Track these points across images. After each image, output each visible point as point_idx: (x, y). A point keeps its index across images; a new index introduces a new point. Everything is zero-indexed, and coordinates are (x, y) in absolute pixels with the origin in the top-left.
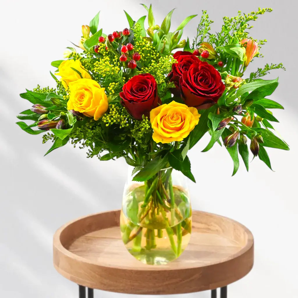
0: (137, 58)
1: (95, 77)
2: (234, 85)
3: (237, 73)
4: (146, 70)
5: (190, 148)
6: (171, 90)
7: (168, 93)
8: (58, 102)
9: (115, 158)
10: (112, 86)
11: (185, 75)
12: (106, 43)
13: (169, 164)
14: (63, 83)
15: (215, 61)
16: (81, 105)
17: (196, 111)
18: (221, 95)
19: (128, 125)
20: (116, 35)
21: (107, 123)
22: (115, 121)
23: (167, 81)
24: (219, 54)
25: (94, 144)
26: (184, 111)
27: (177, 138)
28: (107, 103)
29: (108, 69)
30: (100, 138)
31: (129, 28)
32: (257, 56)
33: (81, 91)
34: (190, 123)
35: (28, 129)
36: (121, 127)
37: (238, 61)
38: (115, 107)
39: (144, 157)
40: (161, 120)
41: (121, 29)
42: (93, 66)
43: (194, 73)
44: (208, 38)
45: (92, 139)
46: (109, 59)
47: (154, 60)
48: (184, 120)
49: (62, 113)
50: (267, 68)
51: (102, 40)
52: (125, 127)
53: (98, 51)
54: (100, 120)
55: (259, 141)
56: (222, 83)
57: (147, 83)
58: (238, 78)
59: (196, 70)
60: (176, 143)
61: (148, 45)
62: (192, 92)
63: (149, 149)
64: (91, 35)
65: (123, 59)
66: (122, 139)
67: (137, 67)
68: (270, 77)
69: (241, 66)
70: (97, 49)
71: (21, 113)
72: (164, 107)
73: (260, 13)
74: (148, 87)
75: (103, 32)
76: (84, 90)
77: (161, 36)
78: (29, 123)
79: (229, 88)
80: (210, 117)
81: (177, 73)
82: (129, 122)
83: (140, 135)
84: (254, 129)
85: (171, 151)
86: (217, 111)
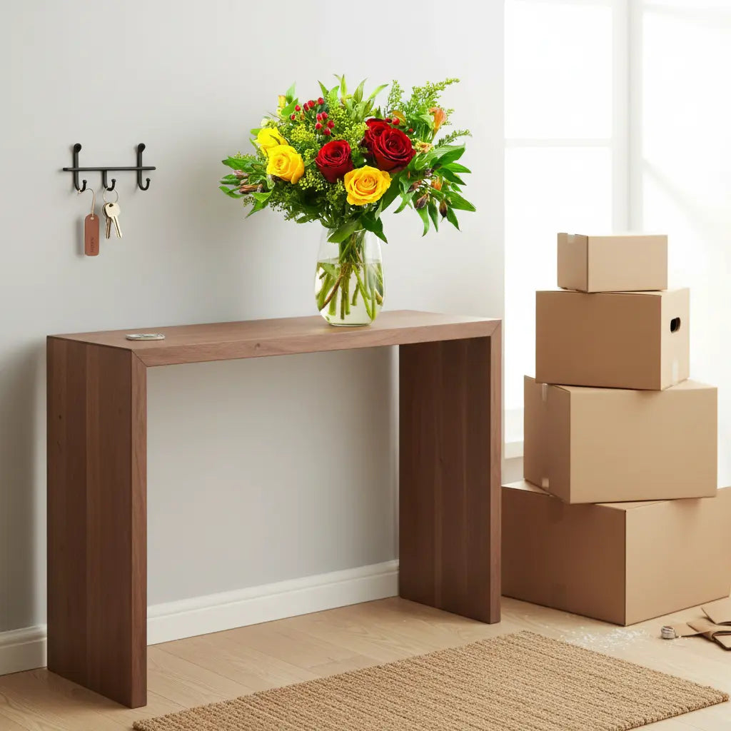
0: (331, 126)
1: (291, 143)
2: (424, 151)
3: (427, 140)
4: (339, 137)
5: (383, 210)
6: (364, 155)
7: (361, 158)
8: (257, 167)
9: (311, 220)
10: (308, 153)
11: (377, 140)
12: (302, 111)
13: (361, 226)
14: (263, 150)
15: (406, 128)
16: (279, 170)
17: (388, 174)
18: (411, 160)
19: (323, 188)
20: (311, 103)
21: (304, 186)
22: (311, 184)
23: (360, 147)
24: (409, 122)
25: (291, 207)
26: (376, 174)
27: (372, 200)
28: (303, 168)
29: (304, 136)
30: (297, 202)
31: (323, 97)
32: (444, 124)
33: (279, 157)
34: (382, 186)
35: (231, 193)
36: (316, 191)
37: (427, 129)
38: (311, 171)
39: (339, 220)
40: (355, 183)
41: (315, 99)
42: (291, 134)
43: (386, 139)
44: (399, 106)
45: (290, 202)
46: (304, 126)
47: (348, 127)
48: (377, 183)
49: (262, 177)
50: (455, 135)
51: (298, 109)
52: (320, 190)
53: (295, 119)
54: (297, 183)
55: (448, 203)
56: (412, 149)
57: (340, 148)
58: (427, 144)
59: (387, 136)
60: (369, 204)
62: (383, 157)
63: (343, 212)
64: (287, 105)
65: (318, 127)
66: (318, 202)
67: (332, 134)
68: (457, 143)
69: (430, 133)
70: (293, 118)
71: (224, 178)
72: (357, 172)
73: (448, 83)
74: (342, 152)
75: (299, 101)
76: (281, 155)
77: (354, 104)
78: (231, 187)
79: (419, 154)
80: (401, 180)
81: (370, 139)
82: (324, 186)
83: (335, 197)
84: (443, 192)
85: (364, 213)
86: (408, 175)
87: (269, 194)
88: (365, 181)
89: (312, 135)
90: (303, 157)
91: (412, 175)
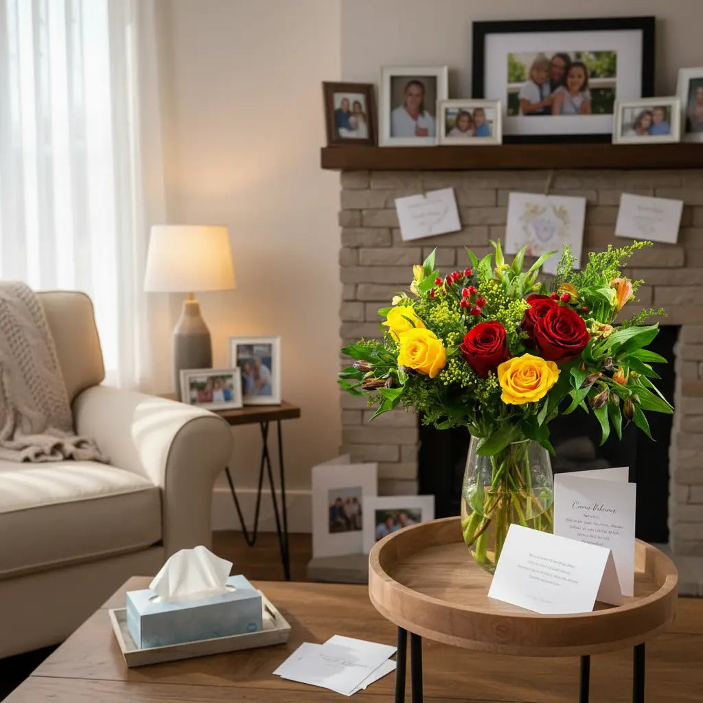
0: (481, 304)
1: (431, 326)
2: (602, 335)
3: (606, 320)
4: (493, 317)
6: (524, 342)
7: (521, 346)
8: (387, 356)
10: (451, 337)
11: (541, 322)
12: (444, 285)
13: (523, 436)
14: (393, 336)
15: (579, 306)
16: (414, 360)
17: (555, 365)
18: (585, 345)
19: (470, 383)
20: (456, 276)
21: (446, 380)
22: (455, 378)
23: (518, 331)
24: (583, 298)
26: (540, 366)
27: (533, 398)
28: (445, 357)
29: (446, 316)
33: (414, 343)
34: (548, 380)
35: (351, 389)
36: (462, 386)
37: (607, 306)
38: (455, 362)
39: (491, 425)
40: (511, 377)
42: (429, 314)
43: (552, 320)
45: (427, 401)
46: (447, 304)
47: (502, 304)
48: (540, 377)
49: (391, 370)
51: (439, 283)
52: (467, 387)
53: (435, 296)
54: (437, 378)
55: (635, 401)
56: (587, 332)
57: (494, 333)
58: (606, 325)
59: (553, 317)
60: (531, 403)
61: (495, 288)
62: (549, 343)
64: (425, 277)
65: (464, 303)
66: (464, 401)
67: (482, 314)
70: (433, 294)
72: (515, 362)
74: (495, 336)
76: (417, 341)
77: (512, 278)
78: (354, 383)
79: (596, 338)
80: (573, 372)
81: (532, 321)
82: (472, 381)
83: (486, 395)
84: (629, 388)
85: (525, 417)
86: (581, 366)
87: (400, 390)
88: (525, 374)
89: (456, 316)
90: (445, 342)
91: (586, 366)
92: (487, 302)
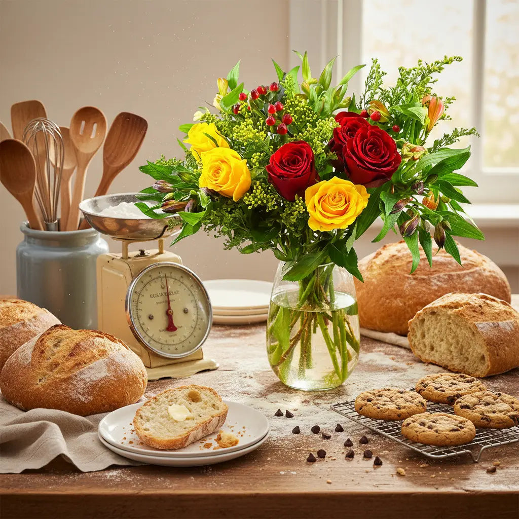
0: (288, 121)
1: (235, 145)
2: (413, 157)
3: (417, 141)
4: (301, 137)
5: (357, 238)
6: (333, 163)
7: (329, 167)
8: (186, 177)
9: (260, 250)
10: (256, 157)
11: (350, 142)
12: (248, 101)
13: (329, 259)
14: (194, 154)
15: (389, 125)
16: (217, 182)
17: (364, 188)
18: (396, 169)
19: (276, 207)
20: (262, 91)
21: (251, 205)
22: (260, 202)
23: (326, 151)
24: (393, 116)
25: (233, 232)
26: (349, 190)
27: (341, 225)
28: (250, 180)
29: (251, 135)
30: (241, 225)
31: (278, 83)
32: (443, 118)
33: (217, 163)
34: (357, 205)
35: (150, 212)
36: (267, 211)
37: (418, 126)
38: (260, 185)
39: (297, 249)
40: (319, 201)
41: (268, 84)
42: (232, 132)
43: (362, 139)
44: (379, 94)
45: (230, 225)
46: (252, 122)
47: (311, 123)
48: (349, 201)
49: (193, 191)
50: (456, 134)
51: (243, 97)
52: (273, 210)
53: (239, 112)
54: (241, 200)
55: (445, 227)
56: (398, 154)
57: (301, 154)
58: (418, 147)
59: (363, 137)
60: (339, 230)
61: (303, 104)
62: (358, 165)
63: (304, 240)
64: (229, 91)
65: (270, 122)
66: (270, 225)
67: (288, 133)
69: (422, 131)
70: (237, 109)
72: (323, 185)
73: (447, 63)
74: (303, 159)
75: (245, 87)
76: (219, 161)
77: (320, 93)
79: (406, 160)
80: (382, 197)
81: (340, 140)
82: (278, 204)
83: (293, 220)
84: (439, 213)
85: (332, 242)
86: (391, 189)
87: (202, 214)
88: (333, 198)
89: (262, 135)
90: (250, 163)
91: (396, 190)
92: (294, 120)
